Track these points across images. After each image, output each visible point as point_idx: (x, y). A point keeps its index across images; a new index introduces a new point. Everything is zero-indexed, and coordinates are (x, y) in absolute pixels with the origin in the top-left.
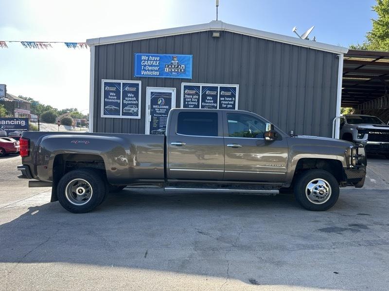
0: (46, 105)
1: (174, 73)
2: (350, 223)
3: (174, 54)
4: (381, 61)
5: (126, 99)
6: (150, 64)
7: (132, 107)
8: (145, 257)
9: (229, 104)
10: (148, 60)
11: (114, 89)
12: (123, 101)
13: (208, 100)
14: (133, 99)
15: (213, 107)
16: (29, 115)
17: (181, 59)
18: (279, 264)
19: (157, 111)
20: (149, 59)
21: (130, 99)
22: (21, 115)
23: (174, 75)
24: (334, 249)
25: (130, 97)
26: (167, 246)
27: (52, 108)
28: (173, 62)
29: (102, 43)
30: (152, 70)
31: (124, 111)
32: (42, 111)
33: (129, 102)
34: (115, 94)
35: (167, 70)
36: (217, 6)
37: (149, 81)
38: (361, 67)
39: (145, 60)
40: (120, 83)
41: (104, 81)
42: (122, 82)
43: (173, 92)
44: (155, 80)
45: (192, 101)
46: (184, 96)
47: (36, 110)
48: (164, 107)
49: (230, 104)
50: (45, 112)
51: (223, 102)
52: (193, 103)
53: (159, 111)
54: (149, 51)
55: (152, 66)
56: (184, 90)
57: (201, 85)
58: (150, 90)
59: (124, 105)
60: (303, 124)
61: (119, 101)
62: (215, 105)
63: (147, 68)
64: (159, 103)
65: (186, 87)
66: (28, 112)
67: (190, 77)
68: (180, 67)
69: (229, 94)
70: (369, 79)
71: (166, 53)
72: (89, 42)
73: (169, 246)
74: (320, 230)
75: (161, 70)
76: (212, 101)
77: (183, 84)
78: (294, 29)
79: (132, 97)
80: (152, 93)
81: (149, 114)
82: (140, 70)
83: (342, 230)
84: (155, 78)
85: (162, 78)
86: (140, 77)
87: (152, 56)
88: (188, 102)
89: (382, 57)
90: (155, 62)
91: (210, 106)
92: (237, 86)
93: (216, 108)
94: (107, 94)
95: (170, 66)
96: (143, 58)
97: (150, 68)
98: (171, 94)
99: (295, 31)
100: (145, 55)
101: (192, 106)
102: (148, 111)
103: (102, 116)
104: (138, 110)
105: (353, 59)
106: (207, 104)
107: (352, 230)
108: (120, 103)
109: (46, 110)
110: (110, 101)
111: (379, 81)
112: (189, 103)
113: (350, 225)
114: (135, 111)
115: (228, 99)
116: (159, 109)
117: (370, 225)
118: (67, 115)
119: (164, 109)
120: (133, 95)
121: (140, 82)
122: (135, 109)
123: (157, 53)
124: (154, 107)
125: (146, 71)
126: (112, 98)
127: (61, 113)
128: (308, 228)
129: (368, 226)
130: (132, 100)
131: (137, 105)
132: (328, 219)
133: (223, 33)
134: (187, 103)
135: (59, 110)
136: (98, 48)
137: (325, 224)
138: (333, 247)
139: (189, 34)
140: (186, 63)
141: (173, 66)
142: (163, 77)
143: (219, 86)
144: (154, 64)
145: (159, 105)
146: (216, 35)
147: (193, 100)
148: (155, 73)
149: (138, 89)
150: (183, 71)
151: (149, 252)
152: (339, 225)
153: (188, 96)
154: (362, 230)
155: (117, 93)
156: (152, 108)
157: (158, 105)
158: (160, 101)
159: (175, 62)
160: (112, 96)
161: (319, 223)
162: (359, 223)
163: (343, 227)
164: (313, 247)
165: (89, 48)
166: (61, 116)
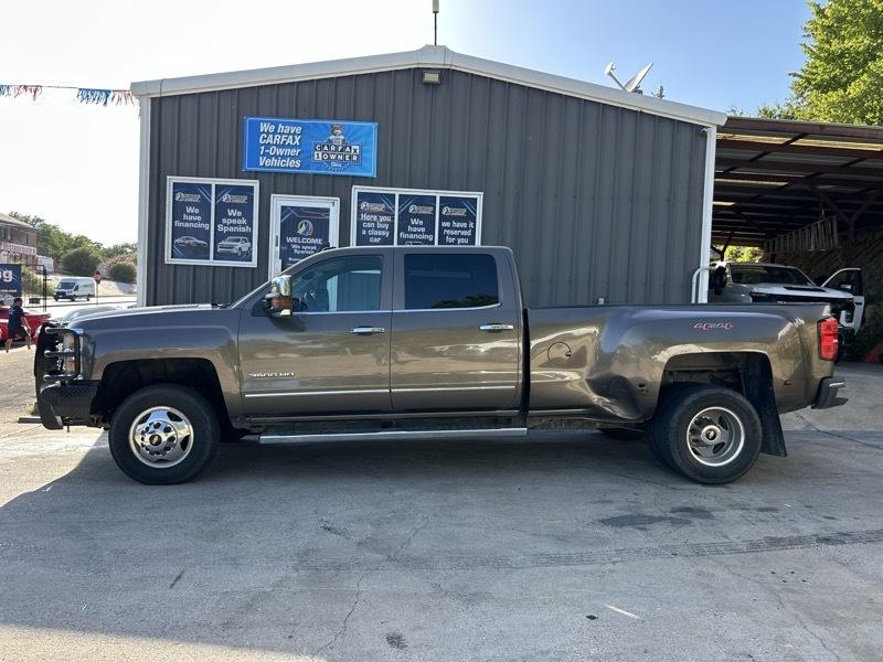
0: (74, 235)
1: (334, 164)
2: (678, 505)
3: (335, 119)
4: (801, 142)
5: (224, 221)
6: (279, 143)
7: (238, 241)
8: (172, 586)
9: (460, 236)
10: (275, 133)
11: (196, 198)
12: (216, 228)
13: (413, 226)
14: (239, 222)
15: (426, 242)
16: (33, 257)
17: (350, 133)
18: (472, 599)
19: (296, 251)
20: (276, 129)
21: (234, 221)
22: (15, 258)
23: (336, 168)
24: (614, 563)
25: (232, 217)
26: (234, 562)
27: (89, 241)
28: (332, 137)
29: (168, 91)
30: (283, 157)
31: (219, 250)
32: (66, 248)
33: (232, 229)
34: (197, 211)
35: (318, 156)
36: (436, 13)
37: (276, 181)
38: (761, 156)
39: (268, 133)
40: (210, 185)
41: (171, 180)
42: (214, 182)
43: (333, 206)
44: (292, 179)
45: (376, 229)
46: (359, 216)
47: (53, 245)
48: (313, 241)
49: (464, 237)
50: (71, 252)
51: (448, 232)
52: (380, 233)
53: (301, 249)
54: (277, 113)
55: (283, 146)
56: (359, 203)
57: (397, 192)
58: (278, 202)
59: (219, 236)
60: (627, 284)
61: (206, 227)
62: (430, 238)
63: (273, 151)
64: (301, 231)
65: (362, 196)
66: (32, 250)
67: (372, 173)
68: (348, 149)
69: (461, 212)
70: (784, 184)
71: (316, 118)
72: (137, 89)
73: (241, 561)
74: (603, 521)
75: (305, 156)
76: (423, 230)
77: (356, 190)
78: (608, 70)
79: (237, 217)
80: (283, 208)
81: (275, 257)
82: (255, 155)
83: (652, 520)
84: (290, 174)
85: (308, 175)
86: (256, 172)
87: (284, 124)
88: (367, 229)
89: (803, 136)
90: (291, 137)
91: (416, 240)
92: (479, 196)
93: (433, 243)
94: (179, 209)
95: (326, 148)
96: (264, 127)
97: (280, 152)
98: (327, 210)
99: (610, 74)
100: (267, 122)
101: (376, 240)
102: (274, 250)
103: (168, 260)
104: (250, 248)
105: (739, 137)
106: (412, 236)
107: (674, 522)
108: (209, 231)
109: (75, 246)
110: (187, 225)
111: (807, 187)
112: (371, 232)
113: (673, 511)
114: (245, 249)
115: (458, 225)
116: (301, 245)
117: (719, 510)
118: (123, 259)
119: (312, 245)
120: (239, 214)
121: (255, 184)
122: (243, 246)
123: (297, 118)
124: (289, 240)
125: (269, 157)
126: (192, 218)
127: (110, 254)
128: (579, 517)
129: (714, 513)
130: (237, 225)
131: (250, 235)
132: (633, 498)
133: (447, 74)
134: (364, 232)
135: (106, 246)
136: (156, 103)
137: (621, 509)
138: (614, 559)
139: (371, 74)
140: (363, 140)
141: (333, 148)
142: (310, 172)
143: (438, 194)
144: (289, 141)
145: (301, 236)
146: (432, 78)
147: (379, 226)
148: (290, 163)
149: (252, 200)
150: (355, 158)
151: (185, 576)
152: (649, 511)
153: (368, 218)
154: (696, 521)
155: (204, 206)
156: (283, 242)
157: (298, 235)
158: (304, 227)
159: (338, 138)
160: (190, 214)
161: (608, 506)
162: (697, 505)
163: (656, 515)
164: (568, 561)
165: (136, 101)
166: (110, 261)
